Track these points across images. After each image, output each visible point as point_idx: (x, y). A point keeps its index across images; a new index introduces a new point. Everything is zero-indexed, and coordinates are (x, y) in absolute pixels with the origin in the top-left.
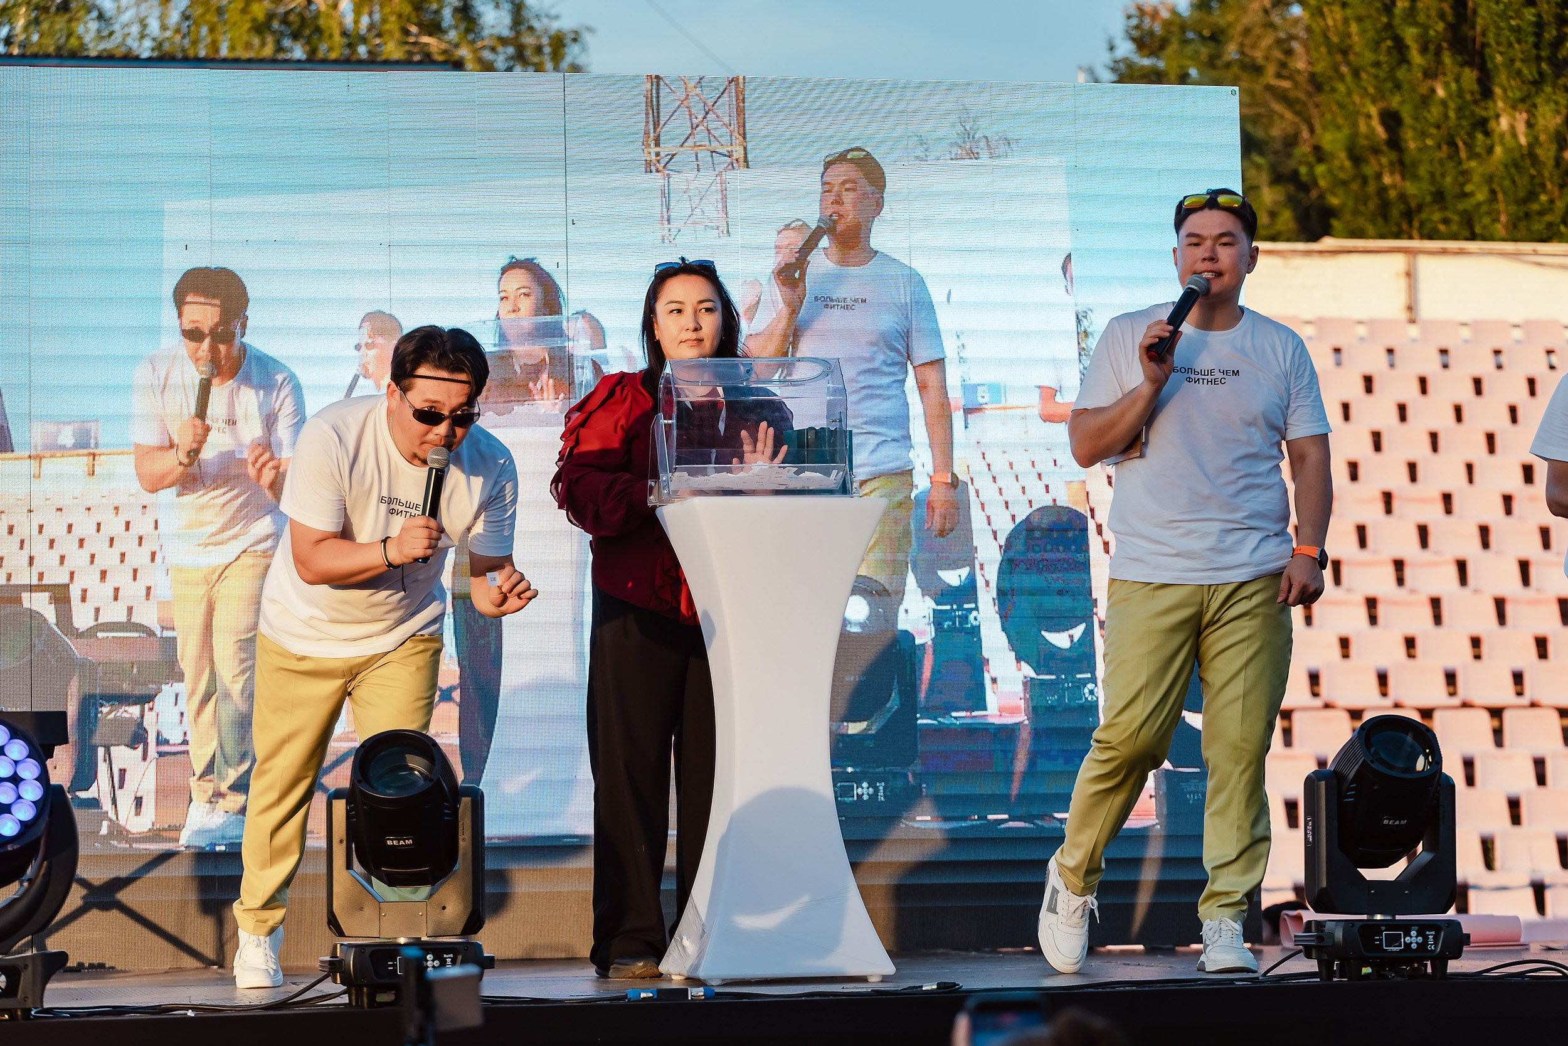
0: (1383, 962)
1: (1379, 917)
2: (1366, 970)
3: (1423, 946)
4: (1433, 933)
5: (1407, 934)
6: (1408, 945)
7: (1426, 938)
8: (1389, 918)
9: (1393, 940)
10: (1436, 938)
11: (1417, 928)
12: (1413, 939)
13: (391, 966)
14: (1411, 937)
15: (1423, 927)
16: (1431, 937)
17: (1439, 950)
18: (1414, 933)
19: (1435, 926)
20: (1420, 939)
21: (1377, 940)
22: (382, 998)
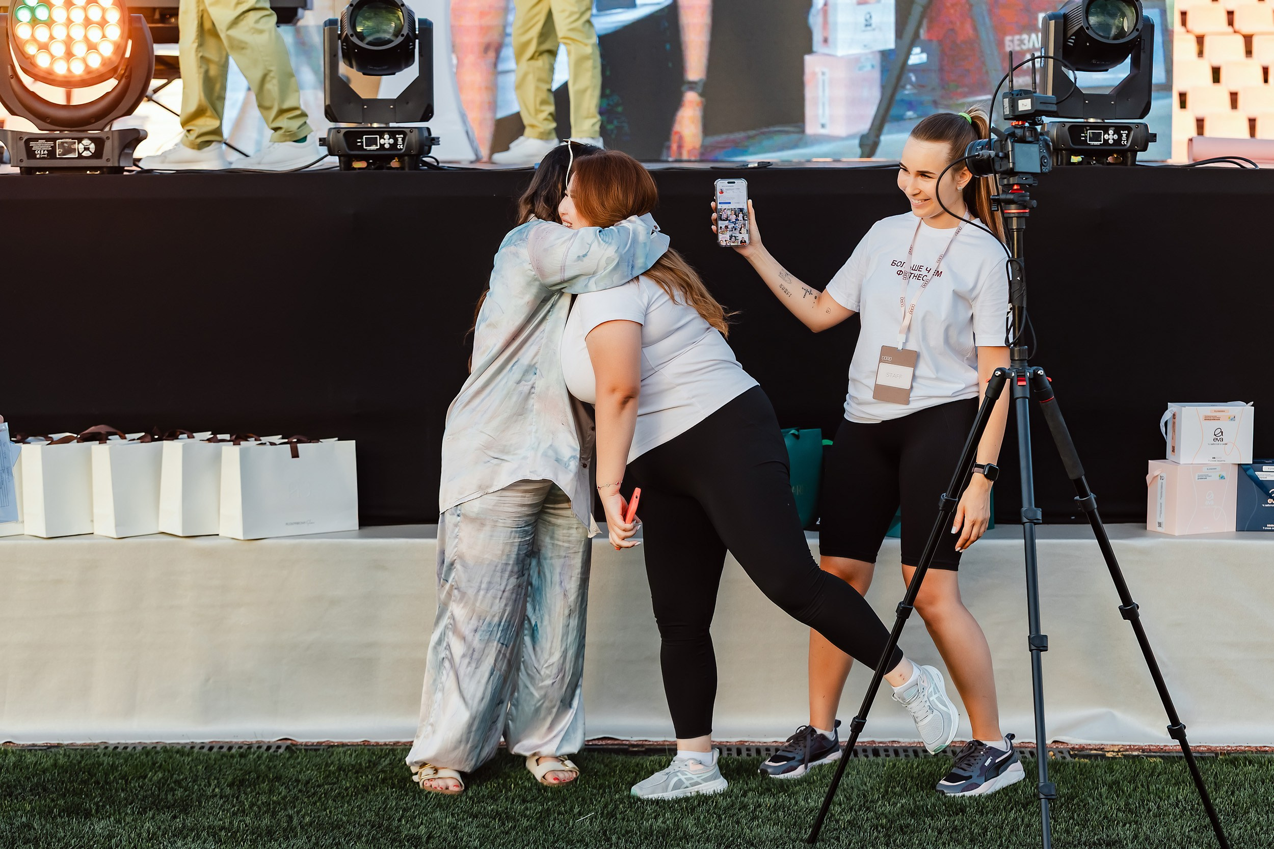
0: (1089, 153)
1: (1092, 120)
2: (1075, 159)
3: (1117, 142)
4: (1127, 132)
5: (1106, 132)
6: (1106, 141)
7: (1120, 136)
8: (1099, 121)
9: (1096, 137)
10: (1128, 136)
11: (1113, 128)
12: (1111, 136)
13: (359, 142)
14: (1109, 135)
15: (1118, 129)
16: (1124, 135)
17: (1129, 144)
18: (1111, 132)
19: (1128, 128)
20: (1116, 137)
21: (1083, 137)
22: (357, 165)
